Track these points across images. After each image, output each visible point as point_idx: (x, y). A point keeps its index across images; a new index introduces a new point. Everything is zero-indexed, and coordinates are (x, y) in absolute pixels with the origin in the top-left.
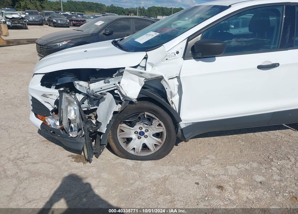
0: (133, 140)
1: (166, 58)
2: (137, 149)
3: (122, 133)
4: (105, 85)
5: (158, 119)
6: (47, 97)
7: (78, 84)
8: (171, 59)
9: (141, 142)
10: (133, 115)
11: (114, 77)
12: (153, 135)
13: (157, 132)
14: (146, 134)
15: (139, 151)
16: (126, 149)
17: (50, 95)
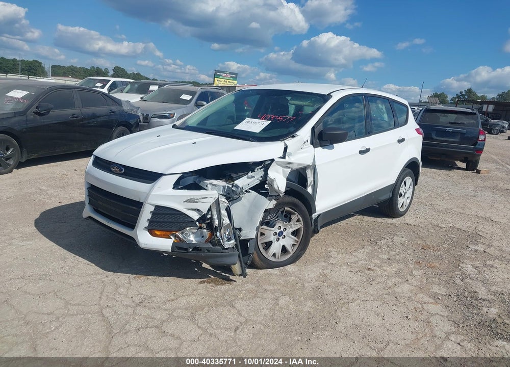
0: (272, 244)
2: (277, 254)
3: (263, 237)
4: (250, 180)
5: (297, 214)
6: (197, 202)
9: (280, 245)
11: (256, 170)
12: (291, 234)
13: (295, 229)
14: (284, 233)
15: (280, 256)
16: (267, 256)
17: (203, 198)
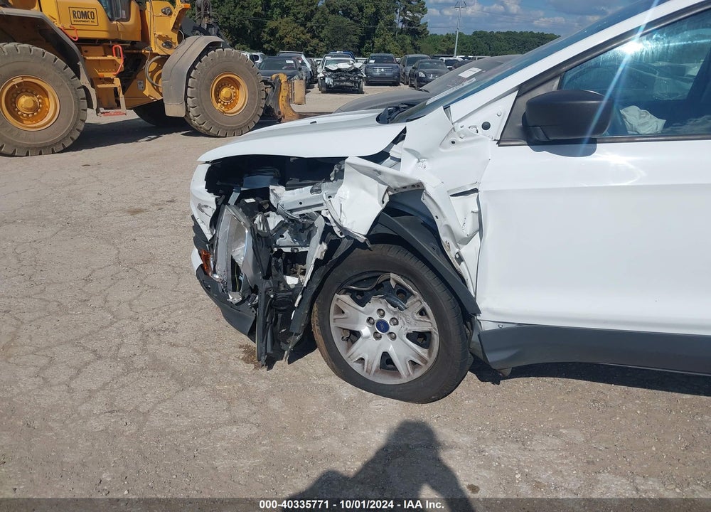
0: (361, 339)
1: (452, 139)
2: (368, 362)
3: (340, 317)
4: (310, 196)
5: (419, 296)
6: (203, 212)
7: (272, 190)
8: (464, 143)
9: (379, 348)
10: (366, 276)
11: (332, 179)
12: (409, 336)
13: (418, 329)
14: (392, 328)
15: (374, 369)
16: (345, 357)
17: (205, 206)
